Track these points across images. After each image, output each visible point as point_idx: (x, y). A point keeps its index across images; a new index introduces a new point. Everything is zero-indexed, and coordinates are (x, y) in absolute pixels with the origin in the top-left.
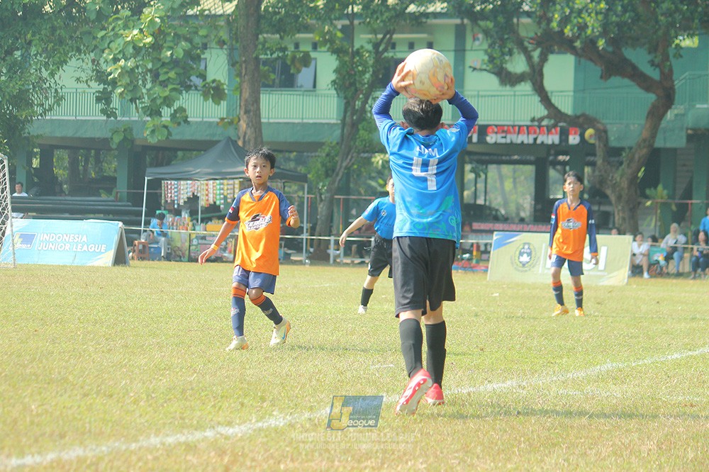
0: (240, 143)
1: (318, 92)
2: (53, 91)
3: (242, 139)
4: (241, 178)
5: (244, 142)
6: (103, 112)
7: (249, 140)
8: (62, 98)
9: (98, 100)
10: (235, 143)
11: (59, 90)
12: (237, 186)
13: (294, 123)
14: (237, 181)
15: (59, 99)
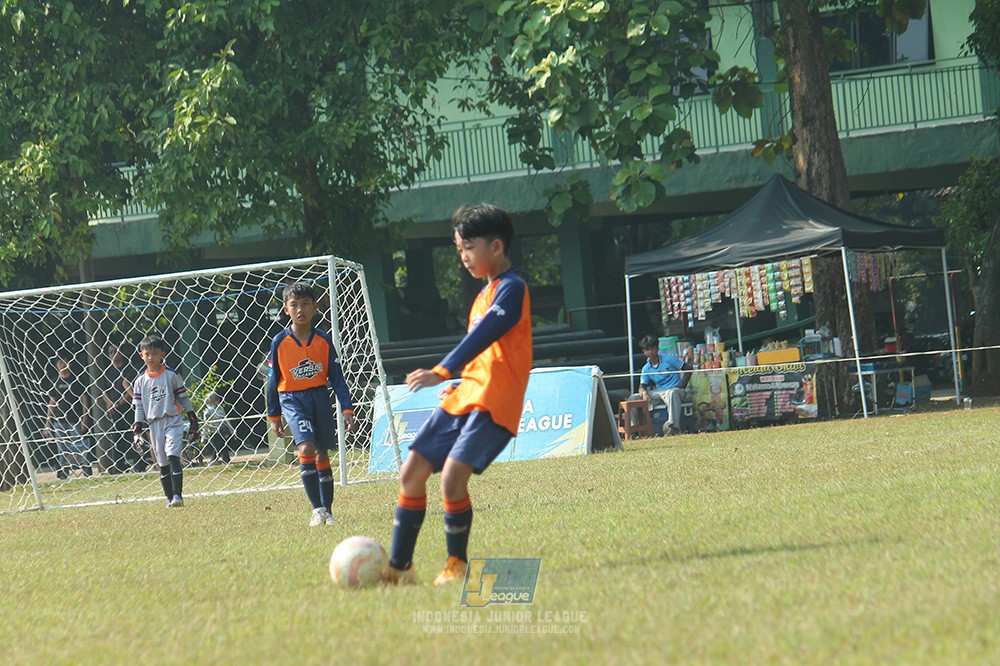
0: (803, 184)
1: (940, 65)
2: (424, 131)
3: (804, 177)
4: (812, 253)
5: (810, 181)
6: (526, 157)
7: (819, 176)
8: (443, 141)
9: (514, 137)
10: (792, 187)
11: (436, 129)
12: (807, 269)
13: (899, 133)
14: (806, 260)
15: (437, 145)
